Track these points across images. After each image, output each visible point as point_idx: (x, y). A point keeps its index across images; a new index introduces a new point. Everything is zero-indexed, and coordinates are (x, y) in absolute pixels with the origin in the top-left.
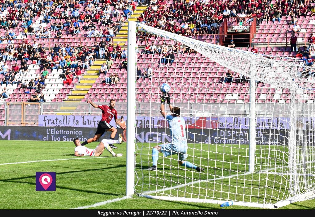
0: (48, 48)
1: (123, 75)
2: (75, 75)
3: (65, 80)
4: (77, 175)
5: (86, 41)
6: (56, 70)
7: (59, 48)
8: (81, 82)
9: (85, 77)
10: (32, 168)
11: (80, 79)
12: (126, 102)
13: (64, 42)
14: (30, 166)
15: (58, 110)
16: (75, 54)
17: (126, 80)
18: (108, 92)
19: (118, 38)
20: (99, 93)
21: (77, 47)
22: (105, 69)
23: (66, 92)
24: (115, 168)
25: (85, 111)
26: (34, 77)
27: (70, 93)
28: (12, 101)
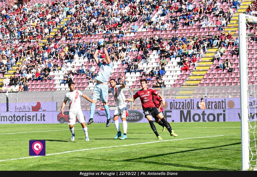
0: (166, 39)
1: (235, 61)
2: (191, 63)
3: (183, 67)
4: (197, 153)
5: (200, 31)
6: (174, 58)
8: (198, 68)
9: (200, 64)
10: (156, 147)
11: (196, 66)
12: (239, 84)
13: (180, 32)
14: (154, 146)
15: (177, 94)
16: (192, 43)
17: (237, 65)
18: (221, 77)
19: (229, 28)
20: (213, 78)
21: (192, 37)
22: (218, 56)
23: (184, 78)
24: (230, 146)
25: (202, 94)
26: (155, 65)
27: (187, 79)
28: (136, 88)
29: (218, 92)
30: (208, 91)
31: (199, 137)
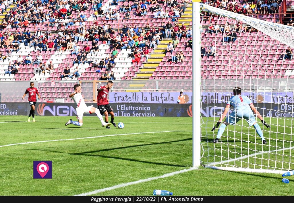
0: (117, 29)
1: (188, 53)
2: (143, 54)
3: (134, 59)
4: (146, 148)
5: (153, 22)
6: (125, 49)
7: (127, 29)
8: (149, 61)
9: (152, 56)
10: (103, 142)
11: (147, 58)
12: (191, 78)
13: (132, 23)
14: (102, 140)
15: (127, 87)
16: (143, 34)
17: (191, 58)
18: (174, 70)
19: (183, 18)
20: (165, 71)
21: (144, 27)
22: (171, 48)
23: (135, 70)
24: (181, 141)
25: (153, 88)
26: (104, 56)
27: (138, 71)
28: (84, 80)
29: (169, 86)
30: (160, 84)
31: (149, 133)
